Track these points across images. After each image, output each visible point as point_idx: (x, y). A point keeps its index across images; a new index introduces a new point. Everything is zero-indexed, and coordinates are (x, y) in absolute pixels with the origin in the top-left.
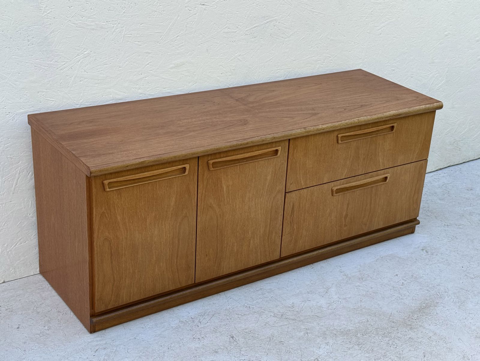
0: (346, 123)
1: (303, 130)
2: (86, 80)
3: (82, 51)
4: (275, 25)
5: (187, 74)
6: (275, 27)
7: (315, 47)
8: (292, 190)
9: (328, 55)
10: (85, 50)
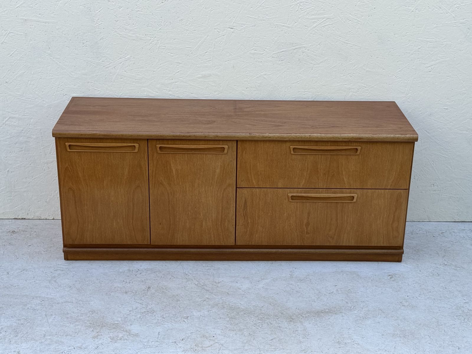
0: (296, 136)
1: (248, 135)
2: (125, 78)
3: (124, 56)
4: (303, 51)
5: (213, 84)
6: (304, 54)
7: (348, 76)
8: (243, 187)
9: (363, 85)
10: (126, 55)
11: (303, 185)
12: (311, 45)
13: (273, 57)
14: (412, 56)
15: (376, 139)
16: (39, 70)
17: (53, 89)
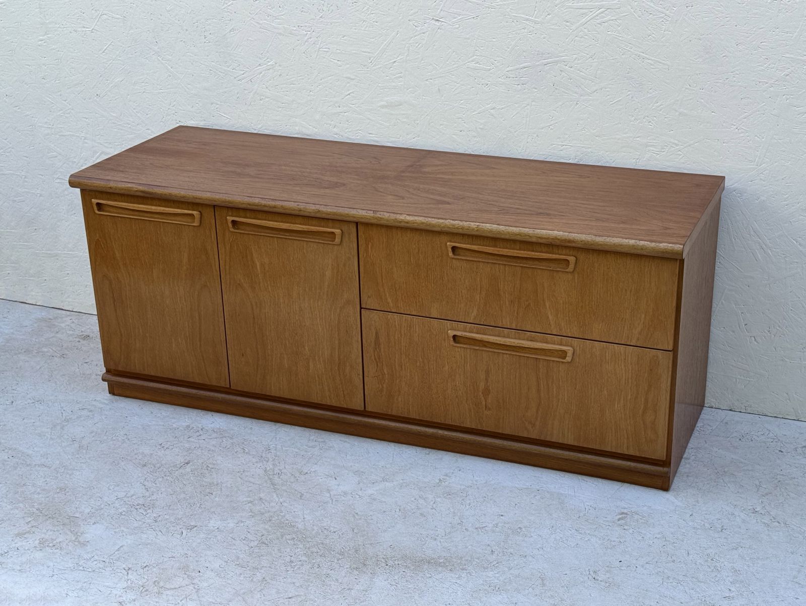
0: (453, 225)
2: (267, 99)
3: (265, 61)
4: (562, 69)
5: (405, 120)
6: (563, 74)
7: (645, 120)
8: (372, 308)
9: (672, 140)
10: (268, 60)
11: (475, 319)
12: (576, 58)
13: (507, 77)
14: (772, 89)
15: (601, 245)
16: (142, 79)
17: (161, 110)
